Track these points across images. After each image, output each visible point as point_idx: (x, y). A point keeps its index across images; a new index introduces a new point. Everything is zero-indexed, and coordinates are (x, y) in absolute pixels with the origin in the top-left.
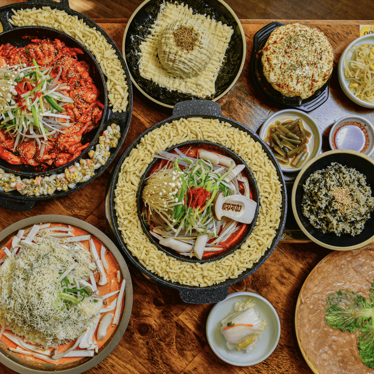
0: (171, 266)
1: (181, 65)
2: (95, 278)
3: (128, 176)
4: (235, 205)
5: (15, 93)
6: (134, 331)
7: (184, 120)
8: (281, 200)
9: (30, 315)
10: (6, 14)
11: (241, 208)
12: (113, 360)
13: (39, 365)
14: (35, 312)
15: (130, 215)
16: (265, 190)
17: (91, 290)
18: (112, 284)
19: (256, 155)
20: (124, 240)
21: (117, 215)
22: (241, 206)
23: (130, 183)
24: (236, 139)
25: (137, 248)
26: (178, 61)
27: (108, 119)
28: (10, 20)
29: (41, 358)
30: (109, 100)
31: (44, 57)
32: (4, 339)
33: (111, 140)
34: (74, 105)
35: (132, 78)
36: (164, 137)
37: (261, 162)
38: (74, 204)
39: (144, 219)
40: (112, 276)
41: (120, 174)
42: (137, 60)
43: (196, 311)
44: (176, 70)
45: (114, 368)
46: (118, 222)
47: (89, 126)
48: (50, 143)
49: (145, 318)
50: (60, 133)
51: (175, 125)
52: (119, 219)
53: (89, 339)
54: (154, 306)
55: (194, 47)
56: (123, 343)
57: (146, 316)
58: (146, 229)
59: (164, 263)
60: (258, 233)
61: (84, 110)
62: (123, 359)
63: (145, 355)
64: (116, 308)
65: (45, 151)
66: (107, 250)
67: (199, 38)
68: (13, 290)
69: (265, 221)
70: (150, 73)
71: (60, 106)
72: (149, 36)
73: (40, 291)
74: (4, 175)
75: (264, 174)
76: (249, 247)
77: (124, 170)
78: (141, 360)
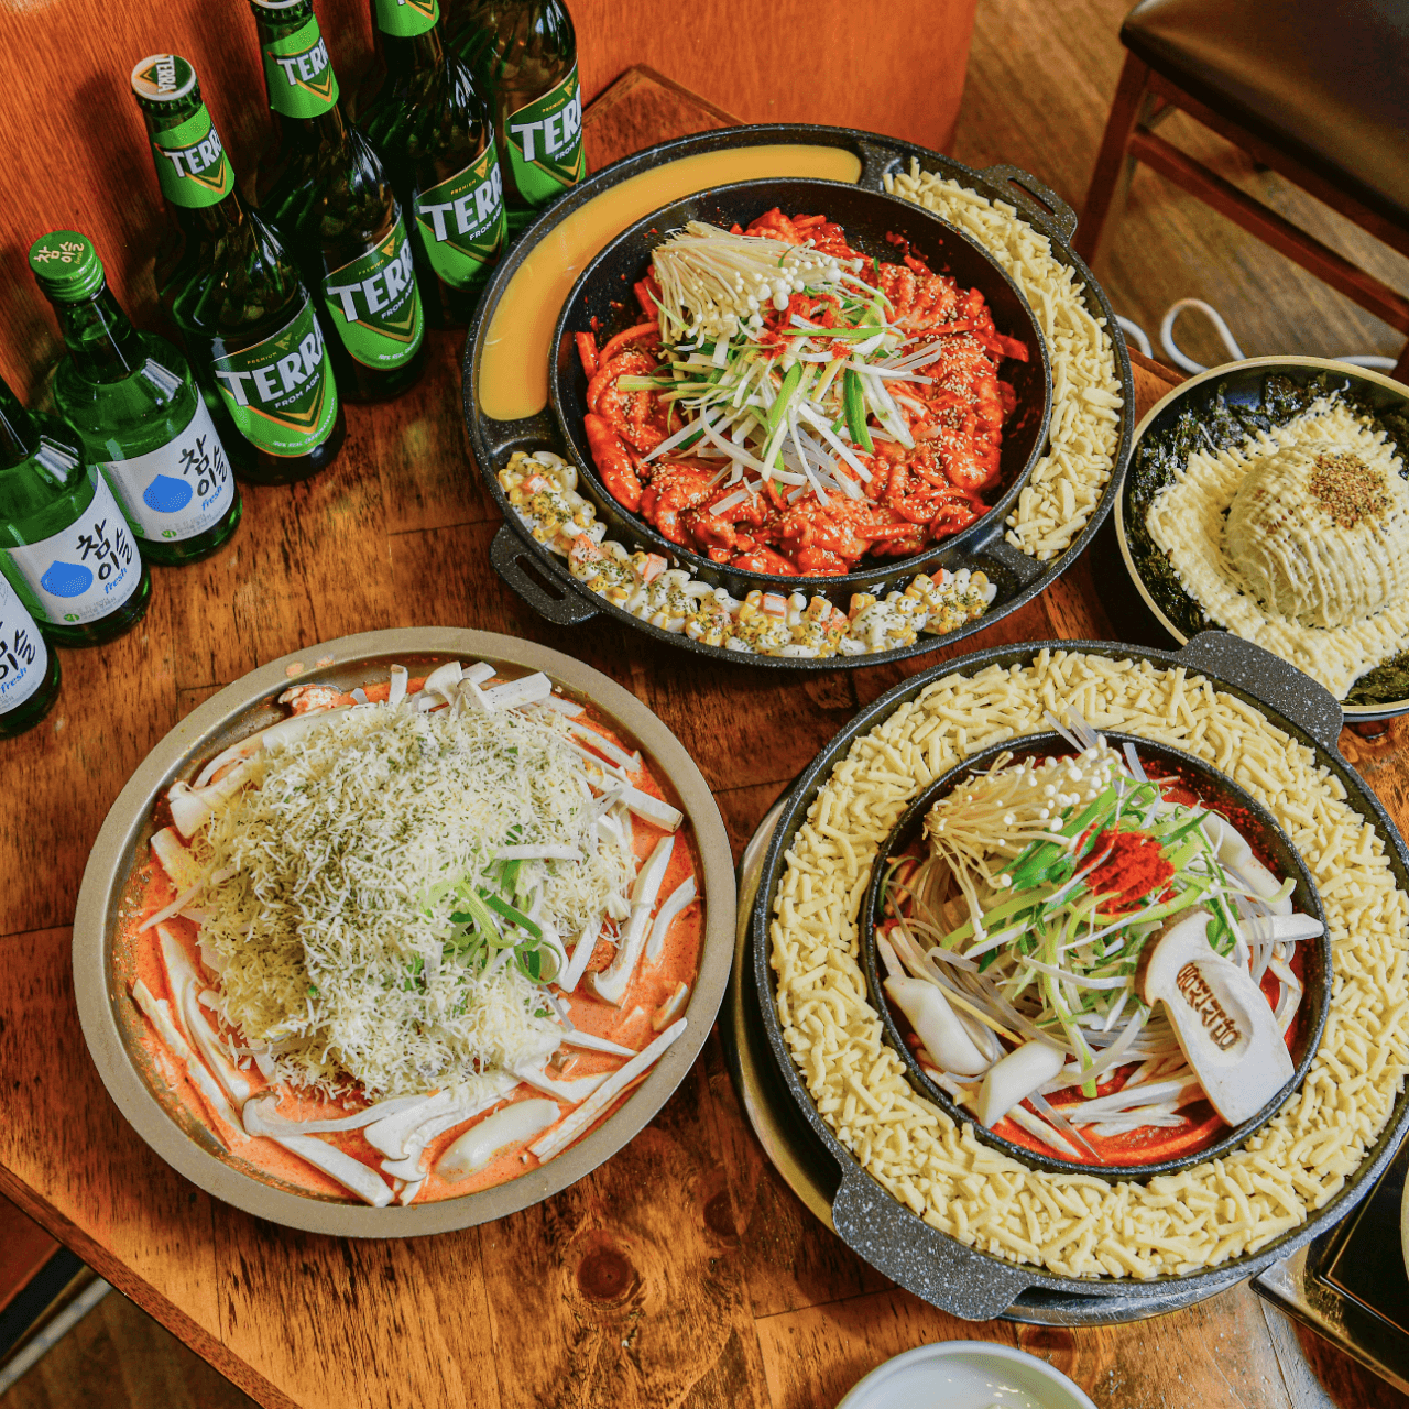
0: (874, 1077)
1: (1289, 550)
2: (596, 953)
3: (929, 727)
4: (1222, 1014)
5: (782, 303)
6: (567, 1257)
7: (1208, 686)
8: (1382, 1120)
9: (327, 867)
10: (887, 159)
11: (1232, 1043)
12: (418, 1306)
13: (179, 1109)
14: (352, 865)
15: (854, 838)
16: (1347, 1051)
17: (553, 971)
18: (627, 1021)
19: (1379, 927)
20: (778, 899)
21: (811, 812)
22: (1237, 1035)
23: (919, 751)
24: (1337, 838)
25: (803, 947)
26: (1286, 534)
27: (978, 548)
28: (888, 177)
29: (204, 1092)
30: (1016, 505)
31: (912, 307)
32: (145, 947)
33: (947, 603)
34: (907, 457)
35: (1118, 501)
36: (1114, 695)
37: (1383, 958)
38: (688, 731)
39: (887, 876)
40: (649, 997)
41: (907, 708)
42: (1161, 483)
43: (833, 1343)
44: (1263, 561)
45: (395, 1341)
46: (798, 836)
47: (906, 537)
48: (763, 502)
49: (639, 1239)
50: (813, 496)
51: (1172, 684)
52: (806, 828)
53: (414, 1137)
54: (701, 1221)
55: (1359, 525)
56: (500, 1273)
57: (647, 1235)
58: (874, 914)
59: (857, 1054)
60: (1242, 1171)
61: (926, 486)
62: (456, 1330)
63: (540, 1371)
64: (583, 1102)
65: (734, 512)
66: (695, 903)
67: (1389, 515)
68: (336, 771)
69: (1288, 1151)
70: (1178, 533)
71: (869, 433)
72: (1234, 450)
73: (420, 820)
74: (568, 494)
75: (1370, 1001)
76: (1182, 1198)
77: (927, 705)
78: (511, 1383)
